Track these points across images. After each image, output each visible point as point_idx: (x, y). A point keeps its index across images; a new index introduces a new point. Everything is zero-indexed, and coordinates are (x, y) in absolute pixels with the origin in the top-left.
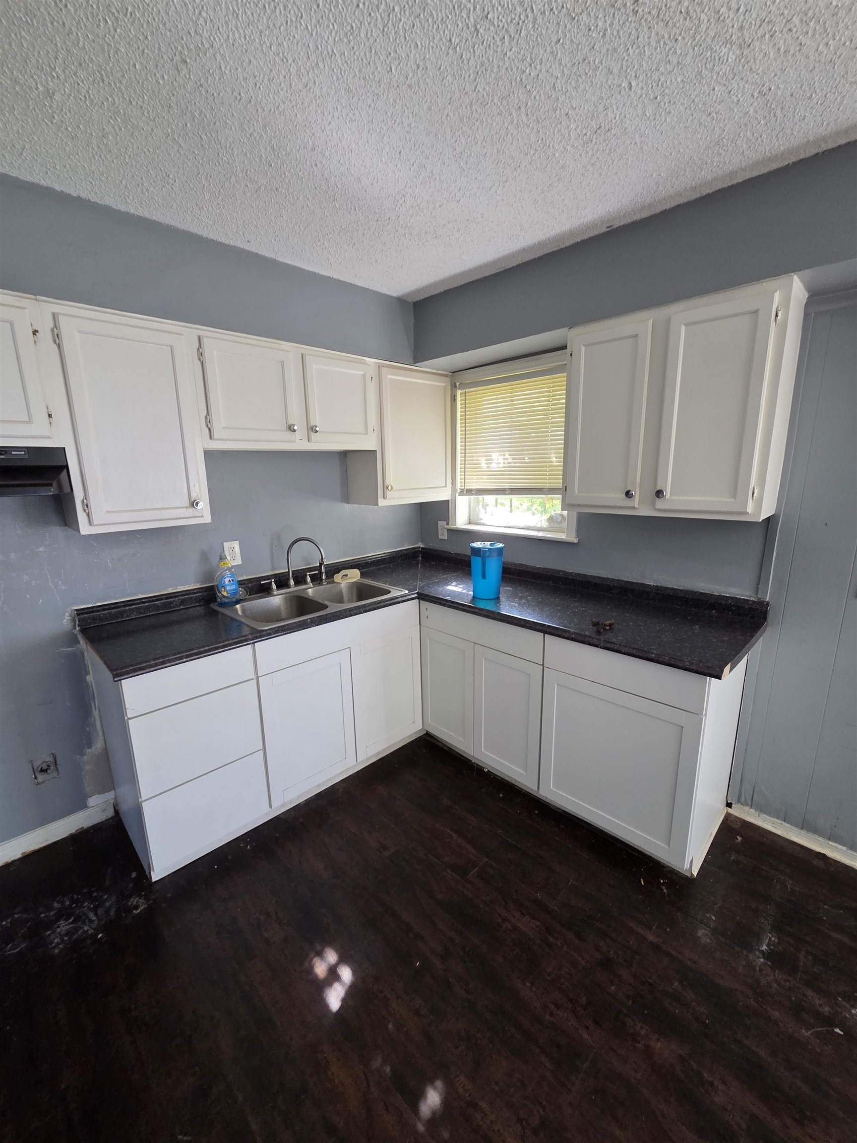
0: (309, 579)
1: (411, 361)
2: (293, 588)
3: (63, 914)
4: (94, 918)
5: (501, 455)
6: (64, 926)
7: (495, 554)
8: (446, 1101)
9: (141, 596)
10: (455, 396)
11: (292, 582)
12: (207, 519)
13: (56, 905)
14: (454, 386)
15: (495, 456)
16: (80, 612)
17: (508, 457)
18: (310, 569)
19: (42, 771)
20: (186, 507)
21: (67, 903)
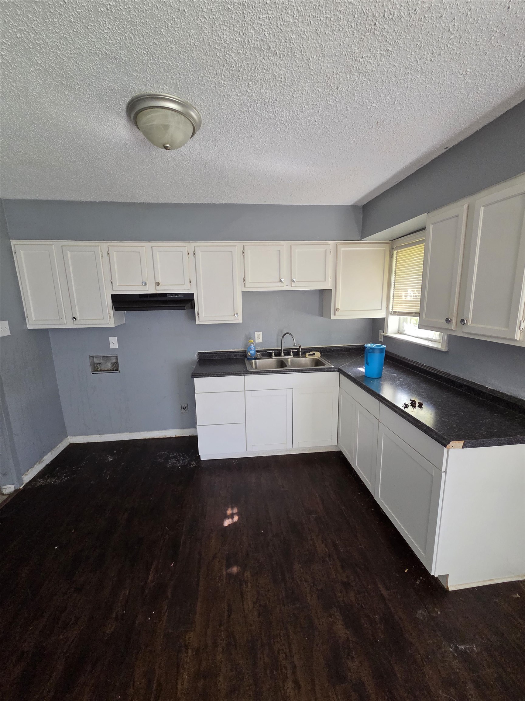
0: (292, 354)
1: (359, 238)
2: (283, 357)
3: (175, 457)
4: (181, 462)
5: (412, 291)
6: (173, 460)
7: (378, 351)
8: (238, 573)
9: (221, 351)
10: (392, 254)
11: (283, 354)
12: (241, 321)
13: (175, 454)
14: (392, 249)
15: (409, 291)
16: (200, 353)
17: (415, 292)
18: (293, 349)
19: (183, 409)
20: (232, 316)
21: (178, 455)
